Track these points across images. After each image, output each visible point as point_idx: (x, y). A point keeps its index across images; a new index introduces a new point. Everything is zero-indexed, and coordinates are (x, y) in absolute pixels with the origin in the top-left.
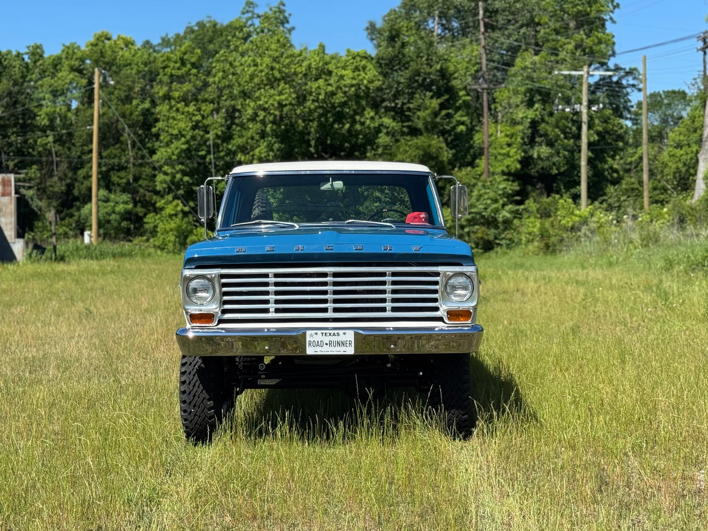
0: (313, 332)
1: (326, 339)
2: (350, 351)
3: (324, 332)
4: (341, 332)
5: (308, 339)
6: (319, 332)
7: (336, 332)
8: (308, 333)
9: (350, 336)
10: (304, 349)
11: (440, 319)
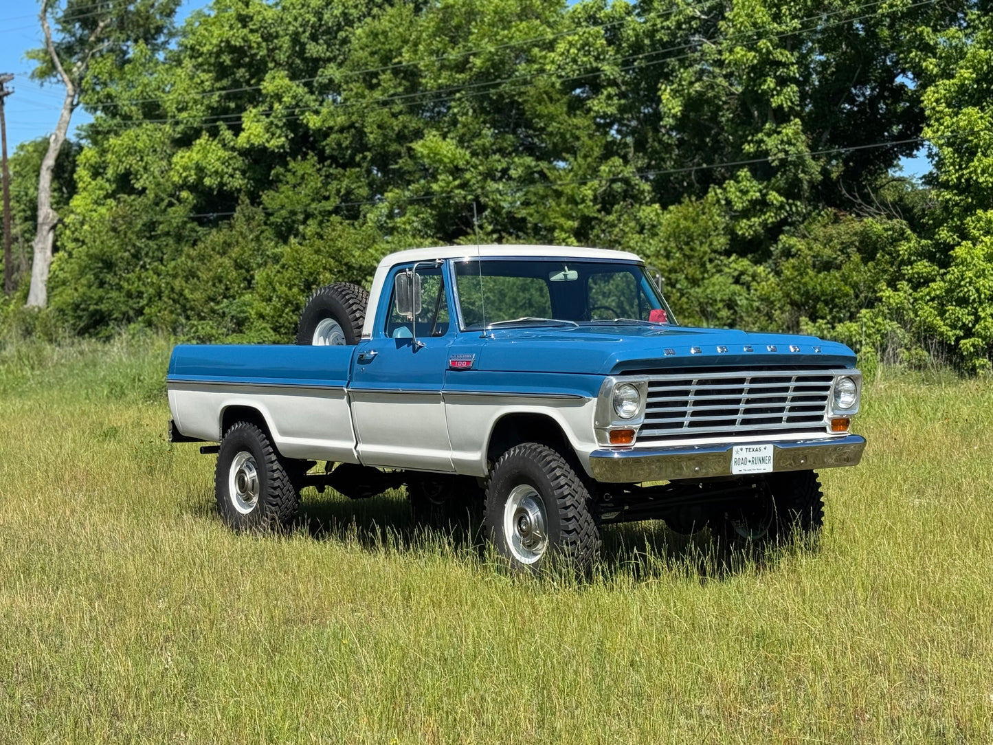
0: (739, 447)
1: (750, 456)
2: (768, 468)
3: (748, 447)
4: (762, 446)
5: (735, 455)
6: (744, 447)
7: (758, 446)
8: (735, 448)
9: (769, 451)
10: (729, 467)
11: (823, 429)
